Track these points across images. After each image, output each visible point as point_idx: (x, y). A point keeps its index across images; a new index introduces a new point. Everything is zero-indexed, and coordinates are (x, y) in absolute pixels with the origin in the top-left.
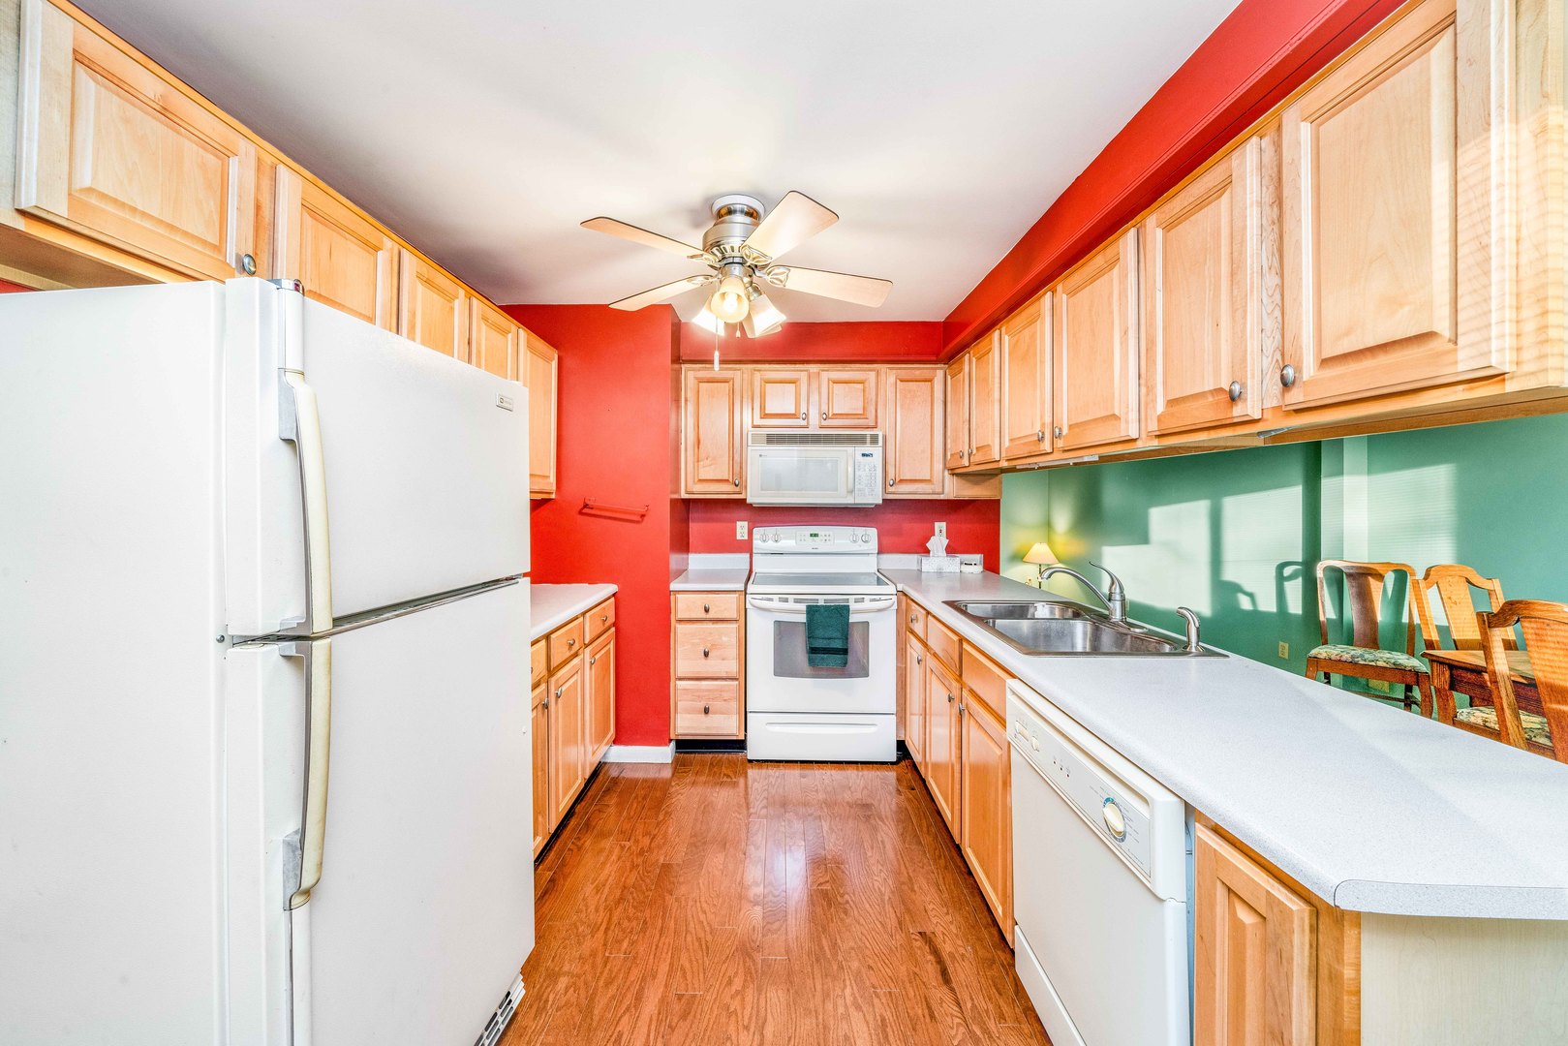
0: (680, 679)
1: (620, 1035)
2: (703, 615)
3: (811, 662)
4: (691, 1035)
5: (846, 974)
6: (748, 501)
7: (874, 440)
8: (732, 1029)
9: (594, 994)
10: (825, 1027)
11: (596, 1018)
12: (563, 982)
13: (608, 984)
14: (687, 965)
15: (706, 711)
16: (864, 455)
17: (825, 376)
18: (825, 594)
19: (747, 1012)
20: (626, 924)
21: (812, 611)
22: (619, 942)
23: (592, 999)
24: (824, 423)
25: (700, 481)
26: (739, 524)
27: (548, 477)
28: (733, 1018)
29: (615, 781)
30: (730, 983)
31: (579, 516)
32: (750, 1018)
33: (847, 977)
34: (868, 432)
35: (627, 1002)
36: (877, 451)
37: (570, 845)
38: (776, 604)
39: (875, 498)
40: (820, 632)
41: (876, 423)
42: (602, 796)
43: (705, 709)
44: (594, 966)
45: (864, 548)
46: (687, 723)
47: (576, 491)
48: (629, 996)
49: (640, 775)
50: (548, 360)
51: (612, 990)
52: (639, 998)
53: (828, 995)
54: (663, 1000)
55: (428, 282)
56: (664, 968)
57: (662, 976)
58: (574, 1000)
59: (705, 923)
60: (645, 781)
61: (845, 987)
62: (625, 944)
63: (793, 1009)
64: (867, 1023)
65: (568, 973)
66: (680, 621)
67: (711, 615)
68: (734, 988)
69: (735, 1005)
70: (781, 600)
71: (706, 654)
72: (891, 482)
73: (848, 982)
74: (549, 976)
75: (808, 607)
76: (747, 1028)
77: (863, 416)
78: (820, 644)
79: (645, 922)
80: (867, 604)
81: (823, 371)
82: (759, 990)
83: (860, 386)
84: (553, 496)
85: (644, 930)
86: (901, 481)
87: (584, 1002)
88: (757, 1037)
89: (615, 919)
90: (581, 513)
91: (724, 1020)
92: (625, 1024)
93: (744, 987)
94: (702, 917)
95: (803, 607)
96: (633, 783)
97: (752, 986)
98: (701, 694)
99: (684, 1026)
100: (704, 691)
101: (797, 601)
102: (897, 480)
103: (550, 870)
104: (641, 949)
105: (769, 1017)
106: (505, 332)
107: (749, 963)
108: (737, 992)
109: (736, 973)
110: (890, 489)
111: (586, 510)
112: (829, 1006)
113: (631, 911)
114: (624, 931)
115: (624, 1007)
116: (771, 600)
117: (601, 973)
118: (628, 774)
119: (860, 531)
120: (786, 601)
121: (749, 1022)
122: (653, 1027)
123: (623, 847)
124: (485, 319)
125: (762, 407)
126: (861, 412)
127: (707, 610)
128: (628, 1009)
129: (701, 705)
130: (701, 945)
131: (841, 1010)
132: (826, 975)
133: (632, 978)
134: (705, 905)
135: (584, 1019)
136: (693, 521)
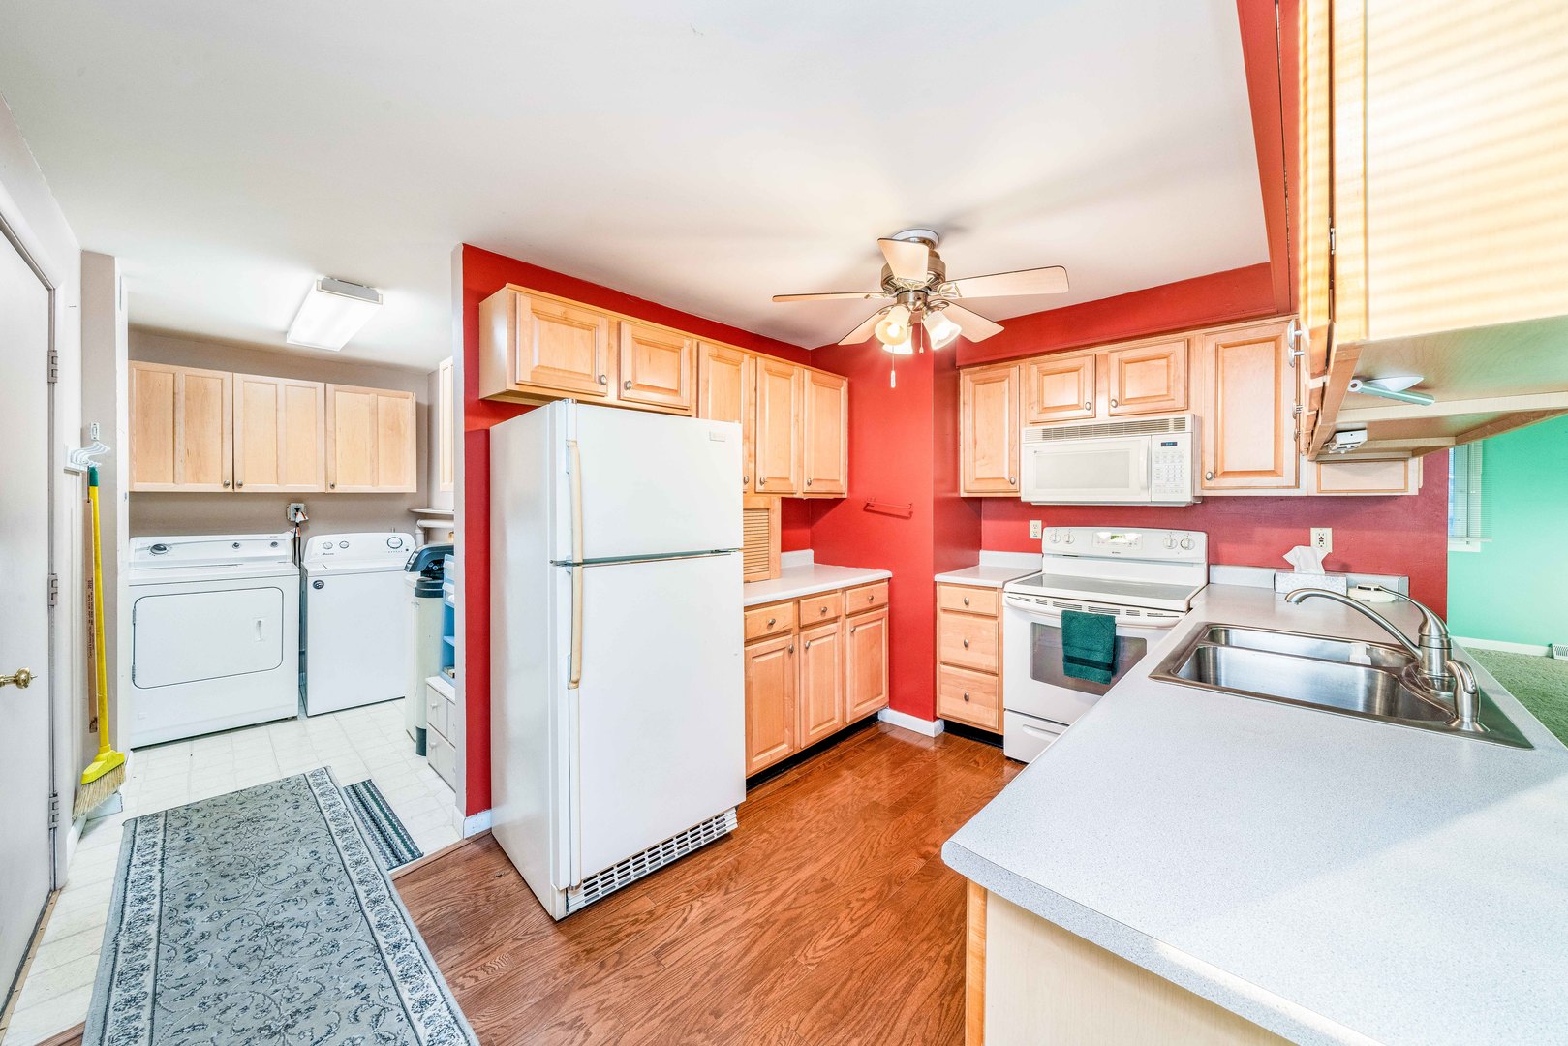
0: (945, 664)
1: (776, 878)
2: (963, 608)
3: (1068, 672)
4: (815, 903)
5: (958, 937)
6: (1022, 499)
7: (1180, 425)
8: (842, 916)
9: (778, 850)
10: (909, 954)
11: (769, 863)
12: (765, 836)
13: (788, 850)
14: (842, 866)
15: (966, 699)
16: (1163, 444)
17: (1114, 358)
18: (1088, 602)
19: (859, 914)
20: (822, 824)
21: (1069, 617)
22: (811, 832)
23: (774, 852)
24: (1113, 410)
25: (977, 479)
26: (1032, 523)
27: (838, 481)
28: (848, 911)
29: (882, 735)
30: (863, 891)
31: (864, 513)
32: (859, 917)
33: (957, 939)
34: (1171, 417)
35: (791, 865)
36: (1184, 439)
37: (821, 765)
38: (1033, 605)
39: (1184, 496)
40: (1077, 641)
41: (1188, 403)
42: (864, 743)
43: (965, 697)
44: (787, 837)
45: (1184, 555)
46: (950, 705)
47: (864, 492)
48: (795, 862)
49: (902, 737)
50: (837, 388)
51: (789, 854)
52: (799, 867)
53: (930, 940)
54: (812, 876)
55: (719, 358)
56: (827, 859)
57: (821, 864)
58: (764, 847)
59: (874, 850)
60: (904, 743)
61: (949, 943)
62: (813, 835)
63: (894, 931)
64: (946, 975)
65: (770, 833)
66: (945, 610)
67: (970, 609)
68: (862, 895)
69: (856, 904)
70: (1039, 602)
71: (966, 645)
72: (1209, 476)
73: (954, 943)
74: (760, 829)
75: (1064, 612)
76: (852, 921)
77: (1166, 397)
78: (1077, 653)
79: (835, 830)
80: (1143, 618)
81: (1112, 352)
82: (879, 907)
83: (1164, 362)
84: (845, 496)
85: (831, 833)
86: (1225, 473)
87: (769, 852)
88: (855, 929)
89: (817, 819)
90: (865, 510)
91: (841, 907)
92: (782, 875)
93: (870, 899)
94: (875, 846)
95: (1059, 611)
96: (894, 742)
97: (876, 901)
98: (961, 681)
99: (815, 896)
100: (964, 679)
101: (1055, 605)
102: (1220, 472)
103: (799, 774)
104: (821, 842)
105: (873, 925)
106: (788, 376)
107: (886, 888)
108: (863, 899)
109: (871, 889)
110: (1208, 484)
111: (868, 508)
112: (925, 946)
113: (831, 819)
114: (818, 828)
115: (787, 867)
116: (1028, 600)
117: (789, 843)
118: (894, 735)
119: (1179, 535)
120: (1045, 603)
121: (856, 920)
122: (796, 886)
123: (854, 780)
124: (769, 371)
125: (1041, 401)
126: (1165, 393)
127: (967, 604)
128: (789, 868)
129: (963, 692)
130: (860, 861)
131: (932, 954)
132: (940, 928)
133: (804, 854)
134: (883, 839)
135: (762, 860)
136: (985, 519)
